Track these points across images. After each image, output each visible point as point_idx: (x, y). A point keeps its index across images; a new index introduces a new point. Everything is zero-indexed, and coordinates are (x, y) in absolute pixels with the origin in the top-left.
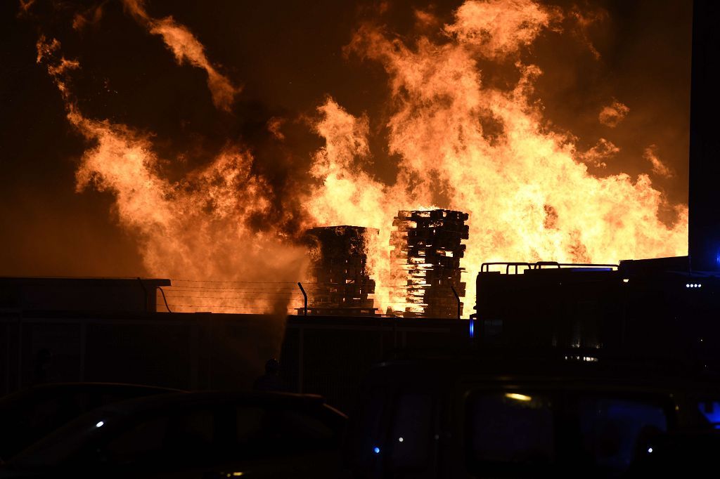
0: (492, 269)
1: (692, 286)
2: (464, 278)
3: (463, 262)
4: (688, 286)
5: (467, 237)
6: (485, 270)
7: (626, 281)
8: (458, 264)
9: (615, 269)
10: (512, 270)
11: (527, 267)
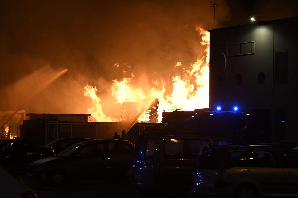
0: (166, 111)
1: (211, 115)
2: (158, 113)
3: (158, 110)
4: (210, 115)
5: (158, 104)
6: (164, 111)
7: (196, 114)
8: (157, 110)
9: (194, 111)
10: (170, 112)
11: (174, 111)
